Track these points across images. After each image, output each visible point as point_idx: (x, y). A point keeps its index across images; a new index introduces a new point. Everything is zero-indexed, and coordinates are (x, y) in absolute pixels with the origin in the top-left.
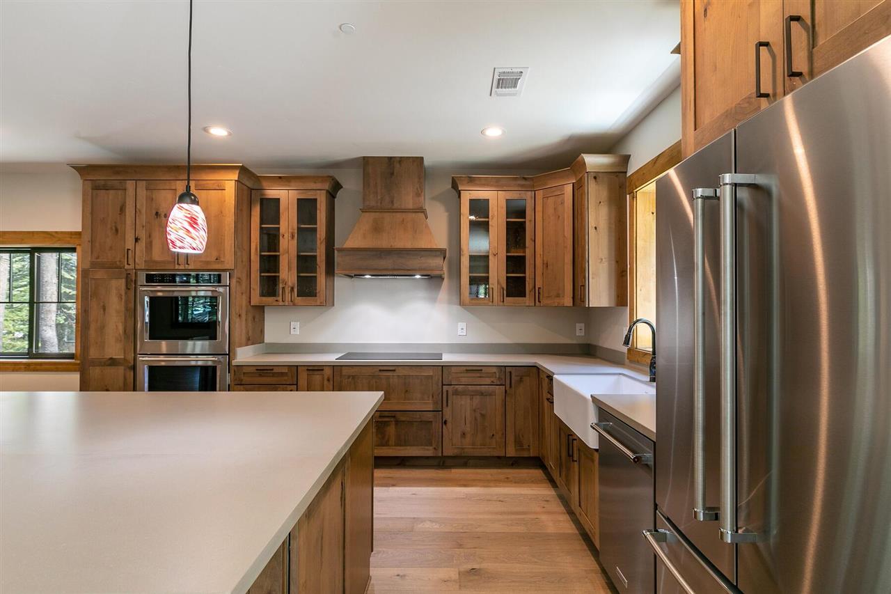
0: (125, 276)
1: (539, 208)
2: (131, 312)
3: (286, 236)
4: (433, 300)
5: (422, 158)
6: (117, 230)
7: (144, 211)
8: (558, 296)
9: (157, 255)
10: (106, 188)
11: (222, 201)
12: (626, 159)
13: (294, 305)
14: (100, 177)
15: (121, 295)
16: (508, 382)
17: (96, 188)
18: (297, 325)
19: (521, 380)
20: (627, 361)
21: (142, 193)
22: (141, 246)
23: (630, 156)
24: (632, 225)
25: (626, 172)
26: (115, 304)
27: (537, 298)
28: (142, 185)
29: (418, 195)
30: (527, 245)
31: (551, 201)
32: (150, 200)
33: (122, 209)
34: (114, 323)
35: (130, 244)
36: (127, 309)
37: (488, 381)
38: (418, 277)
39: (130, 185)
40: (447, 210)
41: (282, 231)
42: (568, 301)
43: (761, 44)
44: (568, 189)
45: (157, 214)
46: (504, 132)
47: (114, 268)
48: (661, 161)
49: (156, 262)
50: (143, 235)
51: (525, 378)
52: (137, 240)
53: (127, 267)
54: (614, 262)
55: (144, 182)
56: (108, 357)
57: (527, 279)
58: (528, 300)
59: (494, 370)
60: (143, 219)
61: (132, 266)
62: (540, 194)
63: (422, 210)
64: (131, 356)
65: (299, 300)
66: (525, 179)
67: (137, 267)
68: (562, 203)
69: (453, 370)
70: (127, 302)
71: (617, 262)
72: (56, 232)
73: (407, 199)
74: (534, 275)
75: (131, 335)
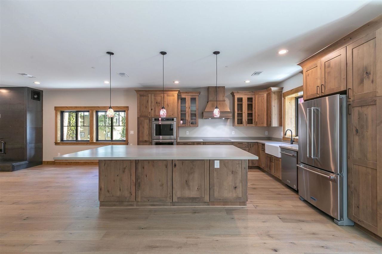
0: (149, 119)
1: (256, 100)
2: (150, 128)
3: (188, 108)
4: (225, 125)
5: (225, 87)
6: (146, 107)
7: (153, 102)
8: (262, 124)
9: (157, 114)
10: (143, 96)
11: (174, 99)
12: (282, 88)
13: (190, 126)
14: (142, 93)
15: (148, 124)
16: (250, 146)
17: (141, 96)
18: (188, 132)
19: (253, 146)
20: (282, 140)
21: (153, 97)
22: (153, 111)
23: (283, 87)
24: (284, 106)
25: (282, 92)
26: (146, 126)
27: (256, 124)
28: (153, 95)
29: (224, 97)
30: (253, 110)
31: (260, 98)
32: (155, 99)
33: (148, 102)
34: (146, 131)
35: (150, 111)
36: (149, 128)
37: (244, 146)
38: (224, 119)
39: (150, 95)
40: (229, 100)
41: (187, 106)
42: (265, 125)
43: (317, 86)
44: (265, 95)
45: (157, 103)
46: (250, 82)
47: (146, 117)
48: (293, 91)
49: (157, 115)
50: (153, 108)
51: (254, 146)
52: (152, 110)
53: (149, 117)
54: (279, 115)
55: (153, 94)
56: (145, 140)
57: (253, 119)
58: (253, 125)
59: (246, 143)
60: (153, 104)
61: (150, 116)
62: (257, 96)
63: (224, 101)
64: (150, 140)
65: (191, 125)
66: (253, 92)
67: (152, 117)
68: (264, 99)
69: (235, 143)
70: (149, 126)
71: (280, 115)
72: (120, 107)
73: (220, 98)
74: (255, 118)
75: (150, 134)
